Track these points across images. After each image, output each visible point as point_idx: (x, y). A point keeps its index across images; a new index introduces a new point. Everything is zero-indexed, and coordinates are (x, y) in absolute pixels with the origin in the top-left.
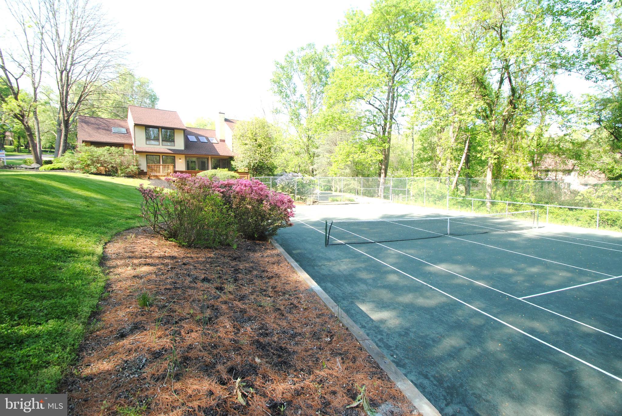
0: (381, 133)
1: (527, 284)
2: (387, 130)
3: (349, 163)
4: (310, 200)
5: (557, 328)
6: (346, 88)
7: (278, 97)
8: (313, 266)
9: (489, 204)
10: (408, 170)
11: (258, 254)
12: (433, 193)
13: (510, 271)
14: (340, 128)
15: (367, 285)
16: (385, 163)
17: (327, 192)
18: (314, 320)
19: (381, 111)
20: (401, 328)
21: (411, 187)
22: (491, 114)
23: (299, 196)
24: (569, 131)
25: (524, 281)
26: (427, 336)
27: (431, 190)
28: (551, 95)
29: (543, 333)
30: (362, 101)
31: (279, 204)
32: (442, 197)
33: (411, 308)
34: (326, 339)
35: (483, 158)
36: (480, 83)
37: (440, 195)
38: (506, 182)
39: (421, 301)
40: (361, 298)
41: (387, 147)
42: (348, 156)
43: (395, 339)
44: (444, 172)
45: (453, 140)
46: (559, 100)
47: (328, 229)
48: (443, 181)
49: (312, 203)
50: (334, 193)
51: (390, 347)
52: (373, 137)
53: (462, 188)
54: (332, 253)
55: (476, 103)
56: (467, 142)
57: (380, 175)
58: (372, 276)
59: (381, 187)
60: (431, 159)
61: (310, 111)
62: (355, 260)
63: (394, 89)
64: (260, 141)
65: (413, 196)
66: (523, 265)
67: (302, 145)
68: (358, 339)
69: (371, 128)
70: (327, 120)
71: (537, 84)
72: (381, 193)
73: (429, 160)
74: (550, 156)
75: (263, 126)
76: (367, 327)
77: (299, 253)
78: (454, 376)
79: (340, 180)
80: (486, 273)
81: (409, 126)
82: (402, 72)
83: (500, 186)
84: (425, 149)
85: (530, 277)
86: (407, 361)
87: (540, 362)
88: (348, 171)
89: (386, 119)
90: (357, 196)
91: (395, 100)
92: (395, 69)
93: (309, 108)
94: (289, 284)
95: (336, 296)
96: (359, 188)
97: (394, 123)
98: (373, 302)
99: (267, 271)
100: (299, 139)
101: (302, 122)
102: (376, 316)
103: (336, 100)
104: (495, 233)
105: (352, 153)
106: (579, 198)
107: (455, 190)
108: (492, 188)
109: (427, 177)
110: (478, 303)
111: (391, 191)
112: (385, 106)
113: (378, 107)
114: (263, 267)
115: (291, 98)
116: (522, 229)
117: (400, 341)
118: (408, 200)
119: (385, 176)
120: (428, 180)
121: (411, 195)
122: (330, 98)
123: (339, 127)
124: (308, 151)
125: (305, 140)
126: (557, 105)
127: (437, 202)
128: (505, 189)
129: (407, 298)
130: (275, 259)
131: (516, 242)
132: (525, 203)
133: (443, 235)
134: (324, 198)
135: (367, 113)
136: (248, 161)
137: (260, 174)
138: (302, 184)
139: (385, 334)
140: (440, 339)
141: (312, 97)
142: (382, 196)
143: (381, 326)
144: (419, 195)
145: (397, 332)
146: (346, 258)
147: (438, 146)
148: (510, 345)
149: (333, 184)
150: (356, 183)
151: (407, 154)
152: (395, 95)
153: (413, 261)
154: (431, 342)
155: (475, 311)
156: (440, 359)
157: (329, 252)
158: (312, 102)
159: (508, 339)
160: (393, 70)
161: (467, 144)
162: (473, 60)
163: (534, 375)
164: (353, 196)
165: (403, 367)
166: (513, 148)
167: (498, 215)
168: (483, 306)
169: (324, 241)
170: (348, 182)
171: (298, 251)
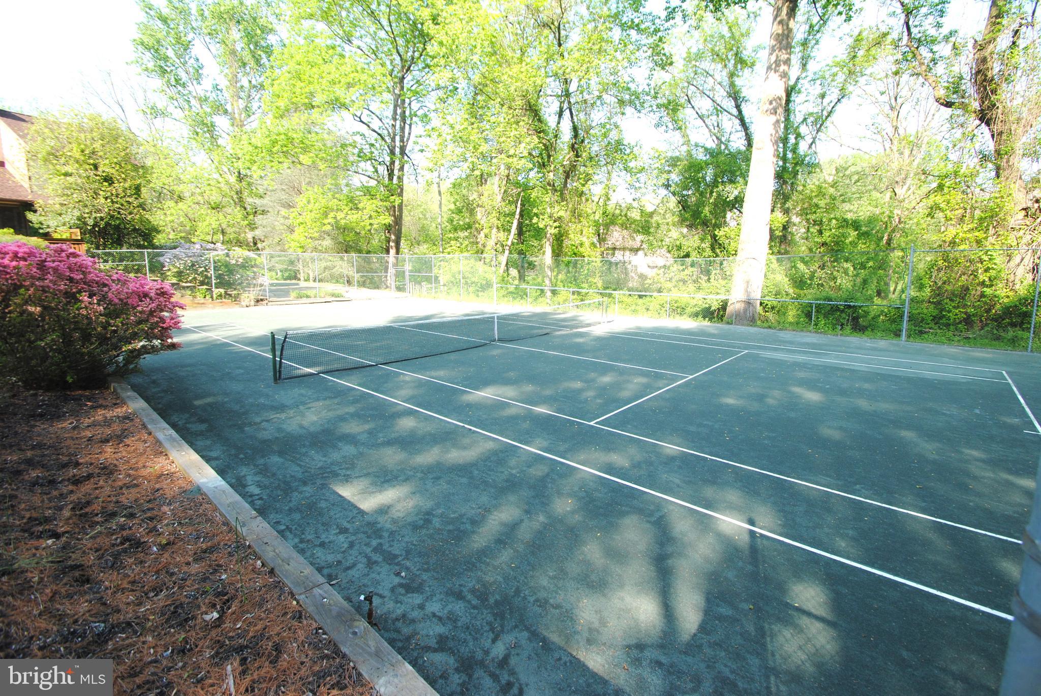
0: (386, 179)
1: (599, 401)
2: (396, 172)
3: (328, 228)
4: (248, 297)
5: (638, 457)
6: (310, 83)
7: (157, 82)
8: (241, 428)
9: (549, 294)
10: (434, 244)
11: (66, 425)
12: (473, 279)
13: (578, 385)
14: (305, 159)
15: (356, 445)
16: (395, 230)
17: (288, 282)
18: (185, 569)
19: (383, 139)
20: (417, 514)
21: (441, 271)
22: (549, 161)
23: (222, 291)
24: (638, 195)
25: (595, 397)
26: (461, 516)
27: (470, 276)
28: (619, 143)
29: (622, 468)
30: (344, 112)
31: (133, 301)
32: (486, 286)
33: (436, 472)
34: (207, 618)
35: (541, 225)
36: (533, 110)
37: (484, 282)
38: (569, 262)
39: (455, 456)
40: (343, 472)
41: (396, 204)
42: (326, 215)
43: (406, 539)
44: (488, 248)
45: (499, 198)
46: (628, 151)
47: (278, 347)
48: (487, 261)
49: (253, 303)
50: (303, 284)
51: (396, 556)
52: (373, 183)
53: (514, 272)
54: (287, 394)
55: (528, 140)
56: (519, 202)
57: (388, 252)
58: (367, 427)
59: (391, 271)
60: (469, 227)
61: (238, 122)
62: (336, 401)
63: (403, 101)
64: (105, 168)
65: (444, 285)
66: (593, 375)
67: (225, 188)
68: (295, 591)
69: (367, 166)
70: (274, 142)
71: (603, 126)
72: (391, 280)
73: (466, 229)
74: (617, 228)
75: (112, 136)
76: (351, 530)
77: (210, 405)
78: (506, 578)
79: (313, 260)
80: (548, 392)
81: (431, 165)
82: (415, 72)
83: (562, 266)
84: (459, 211)
85: (603, 391)
86: (425, 576)
87: (623, 514)
88: (328, 242)
89: (392, 152)
90: (347, 288)
91: (408, 122)
92: (403, 67)
93: (237, 116)
94: (136, 486)
95: (288, 479)
96: (351, 273)
97: (407, 162)
98: (367, 475)
99: (77, 464)
100: (217, 176)
101: (220, 141)
102: (368, 504)
103: (293, 103)
104: (558, 333)
105: (332, 210)
106: (648, 281)
107: (505, 275)
108: (552, 270)
109: (465, 254)
110: (538, 441)
111: (407, 278)
112: (390, 131)
113: (377, 130)
114: (70, 455)
115: (191, 88)
116: (589, 325)
117: (415, 540)
118: (436, 292)
119: (398, 252)
120: (466, 258)
121: (442, 283)
122: (279, 96)
123: (303, 158)
124: (240, 202)
125: (233, 179)
126: (625, 157)
127: (480, 294)
128: (569, 272)
129: (428, 457)
130: (117, 428)
131: (583, 343)
132: (591, 291)
133: (490, 342)
134: (279, 292)
135: (358, 138)
136: (77, 213)
137: (119, 243)
138: (226, 266)
139: (386, 534)
140: (484, 516)
141: (242, 94)
142: (393, 286)
143: (381, 519)
144: (454, 283)
145: (409, 524)
146: (318, 400)
147: (478, 206)
148: (583, 498)
149: (300, 266)
150: (345, 264)
151: (433, 219)
152: (407, 113)
153: (441, 389)
154: (468, 526)
155: (535, 454)
156: (484, 553)
157: (282, 392)
158: (242, 104)
159: (580, 488)
160: (399, 68)
161: (519, 205)
162: (522, 70)
163: (616, 537)
164: (340, 288)
165: (418, 592)
166: (577, 215)
167: (561, 309)
168: (545, 444)
169: (271, 374)
170: (329, 264)
171: (209, 400)
